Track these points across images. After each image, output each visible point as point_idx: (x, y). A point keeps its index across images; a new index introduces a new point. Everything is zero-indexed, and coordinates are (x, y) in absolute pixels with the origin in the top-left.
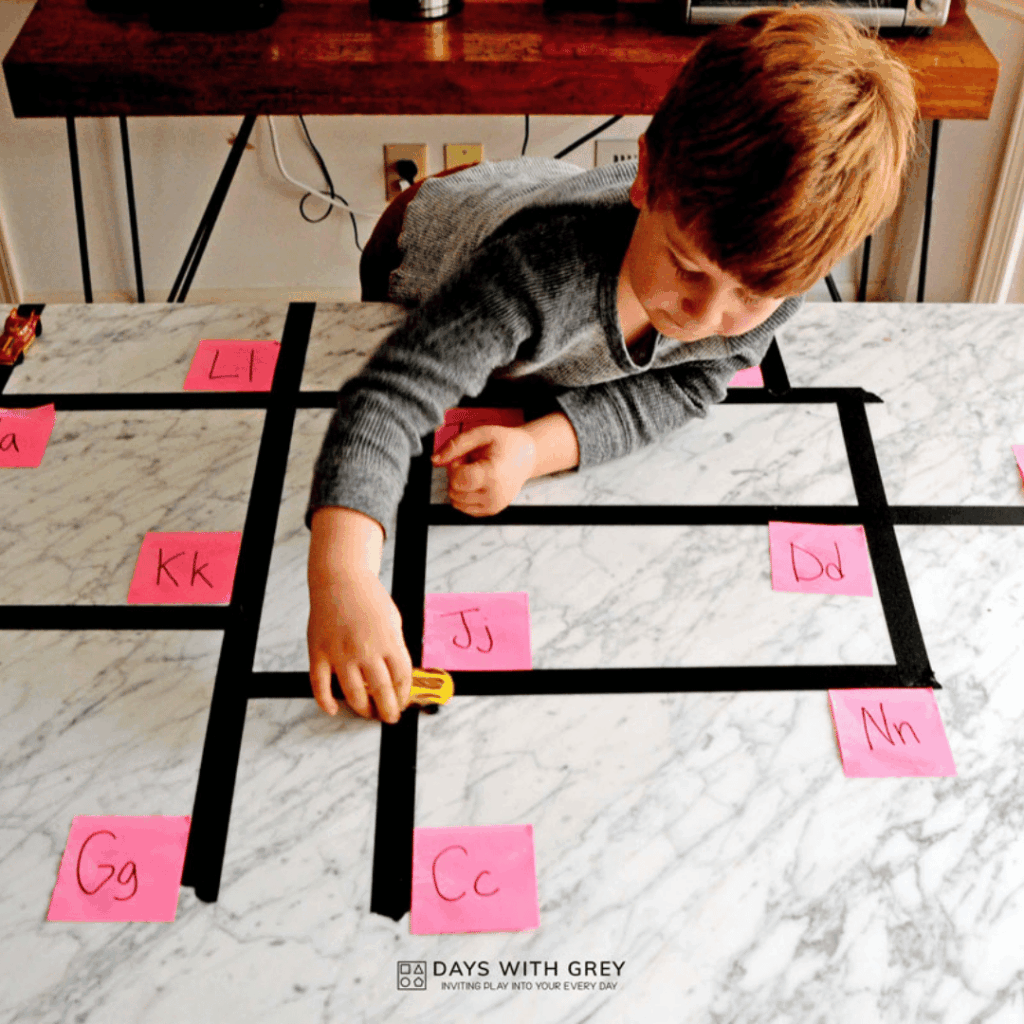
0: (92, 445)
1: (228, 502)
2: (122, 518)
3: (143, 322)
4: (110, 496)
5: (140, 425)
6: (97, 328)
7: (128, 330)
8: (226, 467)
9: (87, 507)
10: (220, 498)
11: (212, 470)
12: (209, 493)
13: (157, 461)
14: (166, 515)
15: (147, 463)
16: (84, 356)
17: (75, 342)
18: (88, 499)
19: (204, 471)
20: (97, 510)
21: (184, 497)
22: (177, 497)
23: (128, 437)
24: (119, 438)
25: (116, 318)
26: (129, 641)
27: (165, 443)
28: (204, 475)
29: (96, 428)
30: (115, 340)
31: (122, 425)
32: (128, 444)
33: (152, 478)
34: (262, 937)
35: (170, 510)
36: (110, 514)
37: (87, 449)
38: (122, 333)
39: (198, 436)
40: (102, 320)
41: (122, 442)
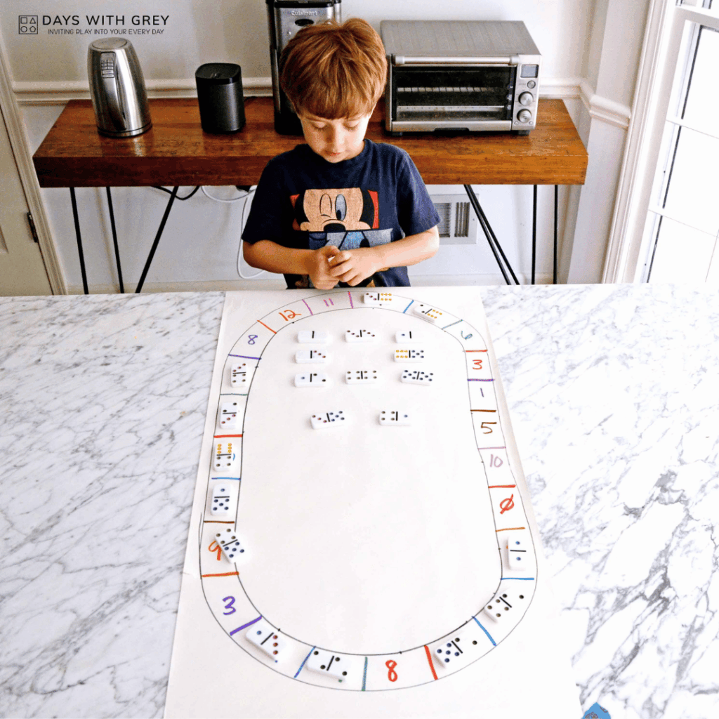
0: (88, 369)
1: (158, 397)
2: (103, 406)
3: (117, 304)
4: (96, 396)
5: (114, 358)
6: (92, 307)
7: (108, 309)
8: (158, 378)
9: (85, 401)
10: (154, 395)
11: (151, 381)
12: (150, 392)
13: (122, 377)
14: (126, 404)
15: (116, 378)
16: (84, 323)
17: (80, 315)
18: (85, 397)
19: (146, 381)
20: (90, 402)
21: (136, 395)
22: (132, 395)
23: (107, 364)
24: (102, 365)
25: (102, 302)
26: (105, 468)
27: (128, 367)
28: (147, 383)
29: (91, 360)
30: (101, 314)
31: (104, 358)
32: (108, 368)
33: (119, 385)
34: (169, 609)
35: (128, 401)
36: (97, 404)
37: (85, 371)
38: (105, 310)
39: (144, 363)
40: (94, 303)
41: (104, 367)
